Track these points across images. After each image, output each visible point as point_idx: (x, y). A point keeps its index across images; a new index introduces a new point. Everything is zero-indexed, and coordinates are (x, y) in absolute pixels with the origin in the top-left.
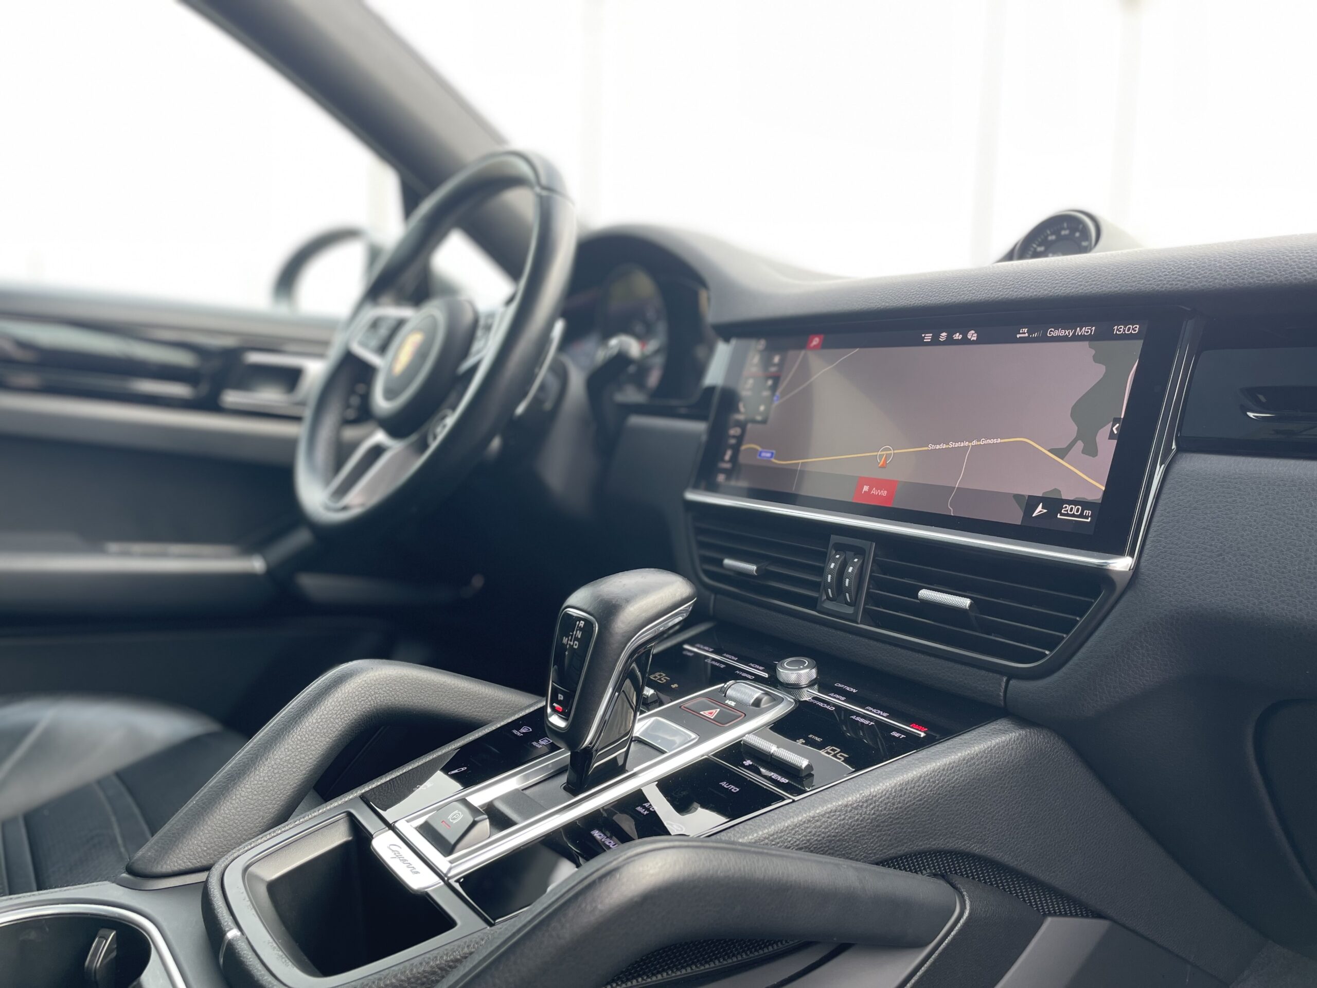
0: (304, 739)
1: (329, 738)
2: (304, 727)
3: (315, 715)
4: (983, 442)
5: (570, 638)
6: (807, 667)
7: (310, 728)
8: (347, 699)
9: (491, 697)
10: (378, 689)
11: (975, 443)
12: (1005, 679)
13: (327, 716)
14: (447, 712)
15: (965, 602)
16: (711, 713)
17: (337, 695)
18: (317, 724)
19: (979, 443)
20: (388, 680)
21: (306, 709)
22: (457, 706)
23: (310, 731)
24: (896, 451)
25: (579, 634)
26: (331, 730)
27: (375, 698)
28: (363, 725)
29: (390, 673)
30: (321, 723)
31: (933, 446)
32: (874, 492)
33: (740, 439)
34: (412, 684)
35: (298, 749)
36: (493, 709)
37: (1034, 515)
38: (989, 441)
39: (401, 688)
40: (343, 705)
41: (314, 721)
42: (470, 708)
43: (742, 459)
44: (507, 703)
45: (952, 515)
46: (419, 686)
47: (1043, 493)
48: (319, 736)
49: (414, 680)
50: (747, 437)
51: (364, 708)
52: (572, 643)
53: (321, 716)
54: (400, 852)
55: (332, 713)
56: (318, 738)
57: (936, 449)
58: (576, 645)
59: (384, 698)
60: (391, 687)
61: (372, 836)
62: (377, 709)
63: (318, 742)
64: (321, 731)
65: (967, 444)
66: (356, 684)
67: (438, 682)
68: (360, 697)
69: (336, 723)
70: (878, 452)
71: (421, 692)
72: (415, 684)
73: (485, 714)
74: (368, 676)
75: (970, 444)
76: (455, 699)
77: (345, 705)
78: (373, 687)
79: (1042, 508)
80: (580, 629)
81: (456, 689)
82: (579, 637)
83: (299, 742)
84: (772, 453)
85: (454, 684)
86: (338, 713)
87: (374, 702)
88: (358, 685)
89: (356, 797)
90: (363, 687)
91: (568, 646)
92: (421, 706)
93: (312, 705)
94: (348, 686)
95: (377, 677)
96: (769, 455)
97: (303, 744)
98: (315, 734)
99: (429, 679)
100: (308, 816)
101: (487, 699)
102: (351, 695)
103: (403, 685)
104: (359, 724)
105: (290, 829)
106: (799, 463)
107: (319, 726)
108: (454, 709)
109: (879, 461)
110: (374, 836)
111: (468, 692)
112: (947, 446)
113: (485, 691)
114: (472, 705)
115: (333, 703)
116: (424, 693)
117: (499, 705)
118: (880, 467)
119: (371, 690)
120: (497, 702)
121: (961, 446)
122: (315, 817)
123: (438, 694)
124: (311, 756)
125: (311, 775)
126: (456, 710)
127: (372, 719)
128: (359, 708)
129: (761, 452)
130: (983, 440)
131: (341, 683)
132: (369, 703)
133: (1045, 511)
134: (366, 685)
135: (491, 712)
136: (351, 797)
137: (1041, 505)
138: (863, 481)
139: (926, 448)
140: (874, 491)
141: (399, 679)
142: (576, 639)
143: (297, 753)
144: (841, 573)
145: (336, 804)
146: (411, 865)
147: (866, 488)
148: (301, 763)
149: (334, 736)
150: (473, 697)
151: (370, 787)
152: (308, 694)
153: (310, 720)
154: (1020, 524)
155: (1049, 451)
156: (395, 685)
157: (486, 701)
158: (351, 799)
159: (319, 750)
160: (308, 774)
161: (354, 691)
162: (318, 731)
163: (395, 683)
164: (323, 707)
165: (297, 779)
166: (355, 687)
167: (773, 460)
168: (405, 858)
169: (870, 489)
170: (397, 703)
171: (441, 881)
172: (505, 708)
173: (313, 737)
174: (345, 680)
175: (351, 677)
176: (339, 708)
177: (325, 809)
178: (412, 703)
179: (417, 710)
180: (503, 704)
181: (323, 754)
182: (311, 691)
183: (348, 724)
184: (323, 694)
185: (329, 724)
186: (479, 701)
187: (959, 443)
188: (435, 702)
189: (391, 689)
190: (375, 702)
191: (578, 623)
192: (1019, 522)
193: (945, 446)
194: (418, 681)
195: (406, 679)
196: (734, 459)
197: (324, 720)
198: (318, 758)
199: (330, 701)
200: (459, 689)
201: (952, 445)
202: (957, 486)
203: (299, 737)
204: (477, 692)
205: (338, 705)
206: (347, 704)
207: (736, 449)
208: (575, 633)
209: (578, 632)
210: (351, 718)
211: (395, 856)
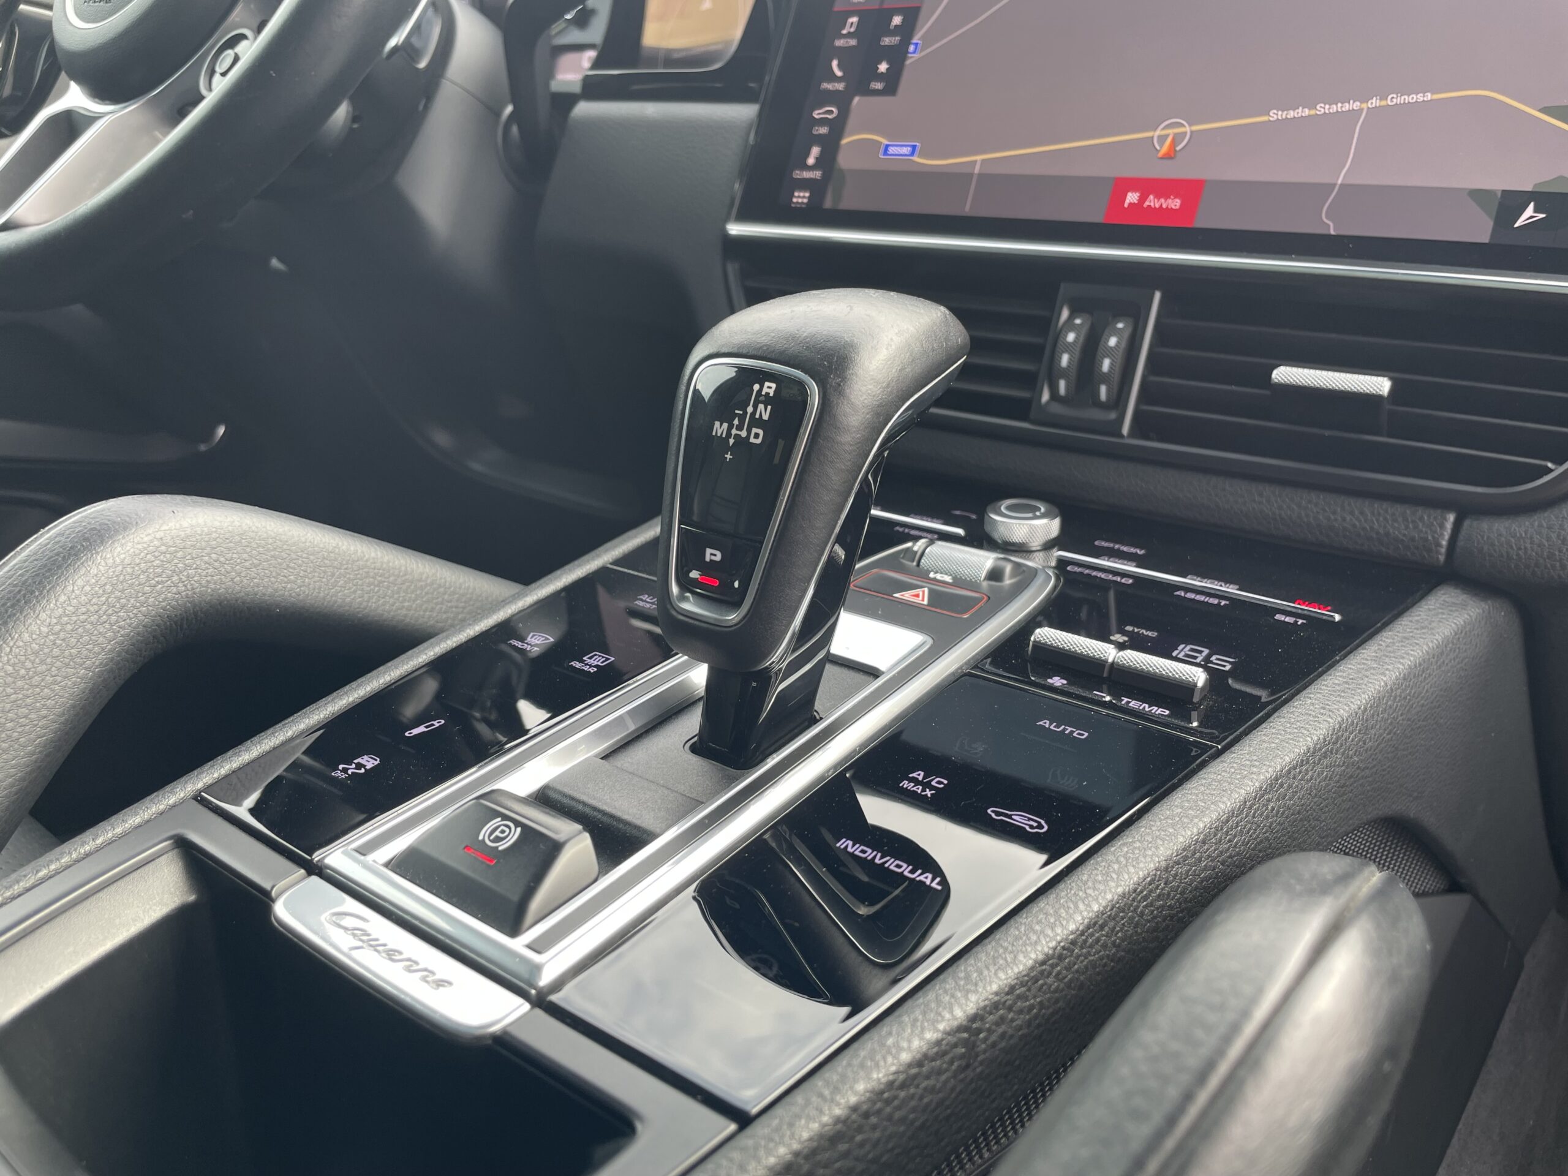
0: (23, 672)
1: (85, 669)
2: (21, 644)
3: (43, 616)
4: (1394, 100)
5: (736, 422)
6: (1043, 516)
7: (35, 646)
8: (122, 578)
9: (429, 581)
10: (193, 558)
11: (1374, 102)
12: (1451, 517)
13: (75, 618)
14: (347, 608)
15: (1381, 385)
16: (917, 596)
17: (94, 571)
18: (51, 637)
19: (1384, 103)
20: (215, 540)
21: (18, 601)
22: (366, 596)
23: (36, 653)
24: (1195, 128)
25: (764, 413)
26: (90, 651)
27: (188, 576)
28: (162, 638)
29: (217, 524)
30: (62, 635)
31: (1280, 113)
32: (1152, 204)
33: (838, 127)
34: (268, 550)
35: (8, 696)
36: (437, 604)
37: (1516, 225)
38: (1406, 99)
39: (245, 556)
40: (112, 592)
41: (45, 629)
42: (392, 601)
43: (845, 160)
44: (461, 591)
45: (1332, 232)
46: (284, 555)
47: (1535, 185)
48: (58, 664)
49: (270, 541)
50: (852, 121)
51: (164, 600)
52: (744, 434)
53: (60, 617)
54: (370, 931)
55: (88, 610)
56: (59, 669)
57: (1287, 118)
58: (757, 437)
59: (209, 578)
60: (222, 554)
61: (266, 894)
62: (195, 605)
63: (59, 679)
64: (63, 651)
65: (1356, 105)
66: (140, 546)
67: (321, 546)
68: (151, 576)
69: (100, 633)
70: (1155, 130)
71: (288, 566)
72: (275, 549)
73: (422, 613)
74: (165, 527)
75: (1364, 106)
76: (360, 582)
77: (118, 594)
78: (180, 554)
79: (1535, 211)
80: (768, 400)
81: (361, 563)
82: (766, 417)
83: (9, 680)
84: (914, 147)
85: (356, 552)
86: (101, 612)
87: (185, 586)
88: (145, 549)
89: (182, 802)
90: (156, 554)
91: (732, 441)
92: (290, 595)
93: (33, 592)
94: (119, 549)
95: (188, 531)
96: (906, 150)
97: (20, 683)
98: (49, 660)
99: (303, 539)
100: (70, 853)
101: (423, 583)
102: (129, 570)
103: (248, 549)
104: (154, 637)
105: (28, 890)
106: (976, 162)
107: (59, 642)
108: (360, 603)
109: (1158, 148)
110: (273, 894)
111: (384, 570)
112: (1313, 112)
113: (418, 567)
114: (396, 596)
115: (88, 588)
116: (295, 569)
117: (446, 597)
118: (1162, 158)
119: (176, 561)
120: (442, 590)
121: (1344, 109)
122: (87, 855)
123: (325, 572)
124: (44, 712)
125: (47, 756)
126: (365, 604)
127: (181, 625)
128: (152, 600)
129: (887, 146)
130: (1393, 98)
131: (102, 542)
132: (174, 590)
133: (1542, 216)
134: (163, 548)
135: (432, 610)
136: (172, 800)
137: (1532, 205)
138: (1123, 185)
139: (1265, 118)
140: (1152, 202)
141: (237, 538)
142: (756, 422)
143: (9, 706)
144: (1091, 348)
145: (137, 820)
146: (416, 963)
147: (1132, 197)
148: (19, 730)
149: (97, 663)
150: (396, 580)
151: (216, 775)
152: (20, 569)
153: (34, 628)
154: (1487, 241)
155: (1540, 111)
156: (229, 549)
157: (422, 588)
158: (173, 806)
159: (62, 697)
160: (40, 752)
161: (138, 561)
162: (56, 652)
163: (232, 545)
164: (63, 598)
165: (13, 767)
166: (137, 552)
167: (916, 158)
168: (390, 947)
169: (1143, 199)
170: (238, 588)
171: (520, 1000)
172: (457, 600)
173: (44, 667)
174: (110, 537)
175: (125, 529)
176: (103, 599)
177: (110, 835)
178: (270, 590)
179: (283, 604)
180: (454, 593)
181: (73, 706)
182: (25, 561)
183: (128, 635)
184: (59, 567)
185: (82, 637)
186: (409, 587)
187: (1340, 105)
188: (320, 588)
189: (222, 559)
190: (189, 587)
191: (756, 387)
192: (1485, 239)
193: (1307, 112)
194: (279, 543)
195: (254, 539)
196: (827, 161)
197: (69, 627)
198: (63, 714)
199: (80, 582)
200: (367, 561)
201: (1322, 109)
202: (1339, 182)
203: (9, 669)
204: (403, 568)
205: (101, 592)
206: (123, 591)
207: (831, 146)
208: (750, 409)
209: (761, 406)
210: (135, 622)
211: (360, 944)
